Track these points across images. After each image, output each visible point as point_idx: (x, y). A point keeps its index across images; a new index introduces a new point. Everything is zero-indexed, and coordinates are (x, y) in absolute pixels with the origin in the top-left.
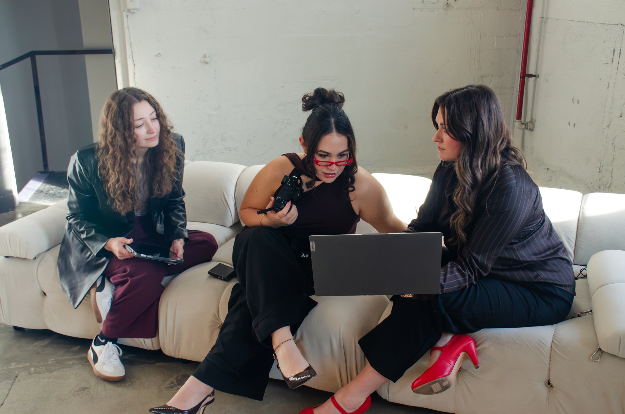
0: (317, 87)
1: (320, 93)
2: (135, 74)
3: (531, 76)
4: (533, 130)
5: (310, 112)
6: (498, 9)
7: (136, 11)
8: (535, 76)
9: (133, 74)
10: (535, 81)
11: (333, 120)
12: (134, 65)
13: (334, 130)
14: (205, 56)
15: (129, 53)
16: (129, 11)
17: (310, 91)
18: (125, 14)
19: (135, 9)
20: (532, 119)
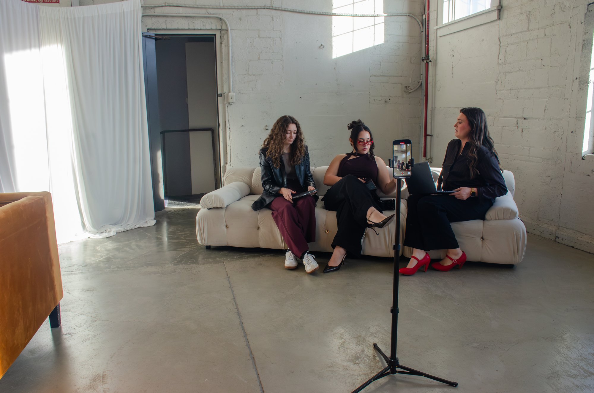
0: (353, 121)
1: (354, 122)
2: (230, 136)
3: (429, 135)
4: (432, 162)
5: (351, 130)
6: (409, 105)
7: (232, 104)
8: (431, 136)
9: (229, 136)
10: (431, 138)
11: (362, 127)
12: (230, 131)
13: (364, 130)
14: (266, 126)
15: (227, 125)
16: (229, 103)
17: (351, 122)
18: (226, 105)
19: (232, 103)
20: (430, 157)
